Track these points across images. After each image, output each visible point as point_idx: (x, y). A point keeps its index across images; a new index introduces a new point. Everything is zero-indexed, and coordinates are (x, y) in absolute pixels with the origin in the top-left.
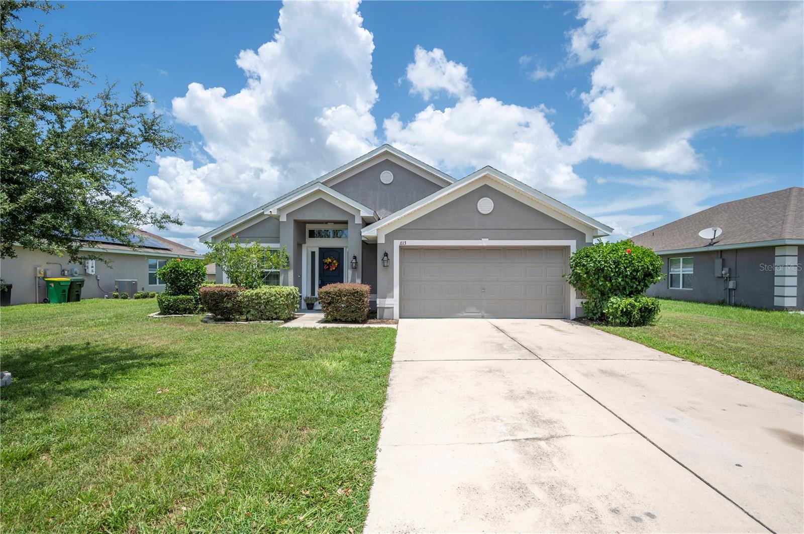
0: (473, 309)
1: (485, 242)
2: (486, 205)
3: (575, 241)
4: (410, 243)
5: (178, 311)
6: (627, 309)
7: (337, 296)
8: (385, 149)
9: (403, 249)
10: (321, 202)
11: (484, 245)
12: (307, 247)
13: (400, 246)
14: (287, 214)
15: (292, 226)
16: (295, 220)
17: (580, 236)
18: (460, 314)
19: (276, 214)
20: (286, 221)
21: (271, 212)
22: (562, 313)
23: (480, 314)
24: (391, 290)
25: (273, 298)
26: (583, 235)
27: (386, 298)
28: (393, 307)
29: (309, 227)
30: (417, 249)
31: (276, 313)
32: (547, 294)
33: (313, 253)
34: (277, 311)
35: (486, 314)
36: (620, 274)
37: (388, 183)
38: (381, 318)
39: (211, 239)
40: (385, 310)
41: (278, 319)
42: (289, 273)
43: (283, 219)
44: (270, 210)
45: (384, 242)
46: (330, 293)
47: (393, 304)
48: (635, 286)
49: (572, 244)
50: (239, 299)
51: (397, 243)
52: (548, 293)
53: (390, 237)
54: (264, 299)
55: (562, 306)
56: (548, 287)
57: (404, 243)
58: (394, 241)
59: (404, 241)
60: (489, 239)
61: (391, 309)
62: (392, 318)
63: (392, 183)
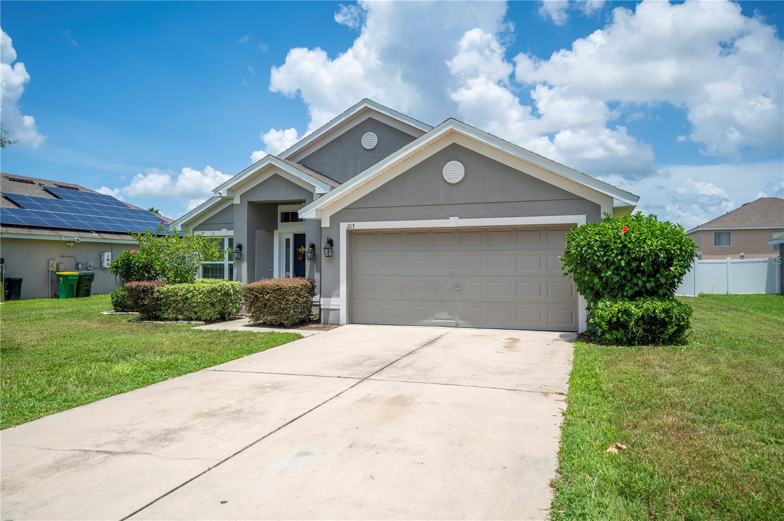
0: (445, 315)
1: (453, 222)
2: (454, 172)
3: (585, 215)
4: (359, 226)
5: (126, 308)
6: (618, 319)
8: (365, 105)
9: (351, 233)
10: (278, 179)
11: (452, 226)
12: (279, 233)
13: (347, 230)
14: (241, 195)
15: (245, 207)
16: (249, 202)
17: (592, 208)
18: (426, 321)
19: (226, 195)
20: (239, 203)
21: (220, 193)
22: (572, 323)
23: (453, 321)
24: (337, 287)
25: (189, 295)
27: (331, 297)
28: (339, 309)
29: (282, 209)
30: (373, 234)
31: (196, 313)
32: (548, 296)
33: (288, 241)
34: (196, 309)
35: (460, 322)
36: (611, 266)
37: (371, 147)
38: (326, 323)
39: (180, 227)
40: (331, 312)
41: (198, 319)
42: (243, 266)
43: (237, 201)
44: (220, 192)
45: (329, 226)
47: (339, 305)
49: (580, 220)
50: (156, 295)
51: (344, 227)
52: (549, 294)
53: (336, 219)
54: (180, 296)
55: (572, 313)
56: (549, 284)
57: (352, 226)
58: (341, 223)
59: (352, 223)
60: (459, 218)
61: (337, 312)
62: (337, 323)
63: (375, 147)
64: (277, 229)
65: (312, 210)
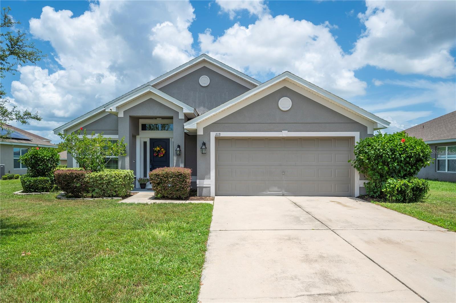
0: (276, 189)
1: (285, 134)
2: (285, 104)
3: (359, 132)
4: (223, 134)
5: (38, 189)
6: (401, 189)
7: (165, 178)
8: (203, 58)
9: (218, 140)
11: (284, 136)
12: (140, 138)
13: (215, 137)
14: (124, 111)
15: (128, 120)
16: (130, 117)
17: (363, 129)
18: (264, 193)
19: (115, 111)
20: (123, 117)
21: (111, 109)
22: (348, 191)
23: (281, 192)
24: (208, 172)
25: (113, 179)
26: (365, 128)
27: (204, 179)
28: (210, 187)
29: (142, 122)
30: (230, 140)
31: (116, 191)
32: (335, 177)
33: (145, 143)
34: (117, 189)
35: (286, 193)
36: (396, 160)
37: (206, 85)
38: (201, 196)
39: (63, 131)
40: (204, 189)
41: (117, 196)
42: (126, 159)
43: (121, 115)
45: (203, 134)
46: (159, 175)
47: (210, 184)
48: (408, 169)
49: (357, 135)
50: (86, 180)
51: (213, 135)
52: (336, 176)
53: (208, 129)
54: (106, 180)
55: (348, 186)
56: (336, 170)
57: (219, 134)
58: (211, 133)
59: (219, 133)
60: (288, 132)
61: (208, 188)
62: (209, 196)
63: (208, 85)
64: (139, 135)
65: (193, 124)
